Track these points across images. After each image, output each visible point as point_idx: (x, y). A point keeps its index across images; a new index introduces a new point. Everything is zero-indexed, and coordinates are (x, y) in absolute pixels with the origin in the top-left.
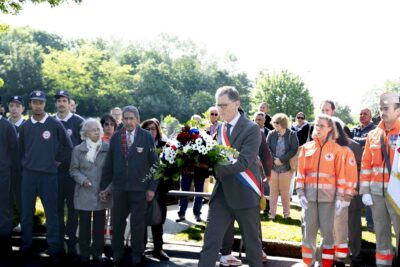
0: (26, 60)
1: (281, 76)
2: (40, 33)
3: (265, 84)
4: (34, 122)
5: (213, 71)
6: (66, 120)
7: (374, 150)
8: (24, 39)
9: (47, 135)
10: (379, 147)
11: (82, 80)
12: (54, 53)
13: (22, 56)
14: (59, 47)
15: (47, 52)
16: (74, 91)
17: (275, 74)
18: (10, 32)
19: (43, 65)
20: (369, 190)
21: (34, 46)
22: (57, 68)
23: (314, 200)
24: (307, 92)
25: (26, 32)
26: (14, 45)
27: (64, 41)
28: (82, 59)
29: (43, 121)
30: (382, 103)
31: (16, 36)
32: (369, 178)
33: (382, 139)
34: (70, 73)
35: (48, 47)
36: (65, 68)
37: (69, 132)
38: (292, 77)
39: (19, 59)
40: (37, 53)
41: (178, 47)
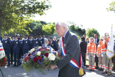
0: (39, 27)
1: (92, 29)
2: (42, 21)
3: (89, 31)
4: (34, 40)
5: (78, 28)
6: (41, 39)
7: (104, 45)
8: (38, 23)
9: (37, 42)
10: (104, 44)
11: (50, 31)
12: (45, 25)
13: (38, 26)
14: (46, 24)
15: (43, 25)
16: (49, 33)
17: (91, 29)
18: (36, 21)
19: (43, 28)
20: (103, 53)
21: (40, 24)
22: (45, 28)
23: (90, 55)
24: (98, 33)
25: (39, 21)
26: (36, 24)
27: (47, 23)
28: (50, 26)
29: (36, 40)
30: (105, 35)
31: (37, 22)
32: (103, 51)
33: (105, 43)
34: (48, 30)
35: (43, 24)
36: (47, 28)
37: (41, 42)
38: (95, 29)
39: (37, 27)
40: (41, 25)
41: (70, 23)
